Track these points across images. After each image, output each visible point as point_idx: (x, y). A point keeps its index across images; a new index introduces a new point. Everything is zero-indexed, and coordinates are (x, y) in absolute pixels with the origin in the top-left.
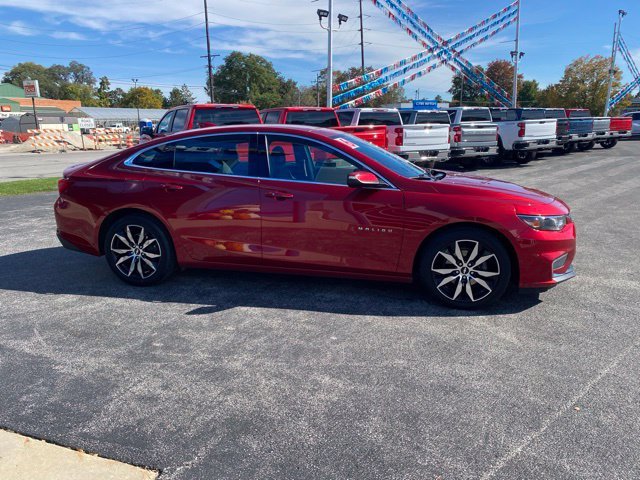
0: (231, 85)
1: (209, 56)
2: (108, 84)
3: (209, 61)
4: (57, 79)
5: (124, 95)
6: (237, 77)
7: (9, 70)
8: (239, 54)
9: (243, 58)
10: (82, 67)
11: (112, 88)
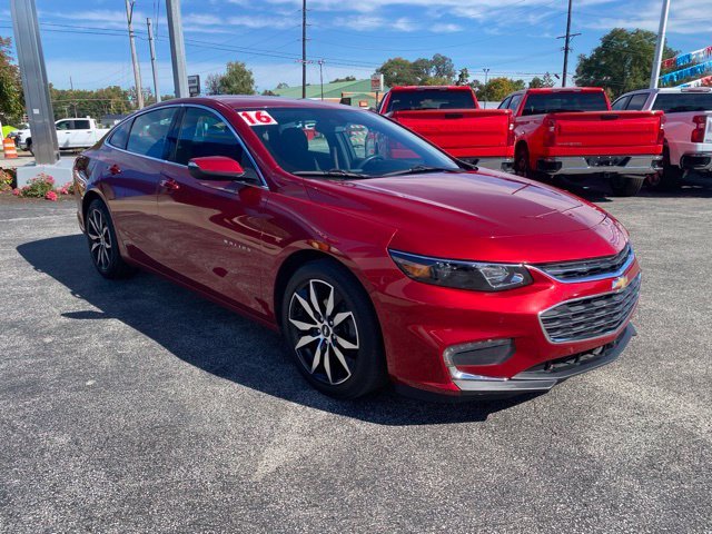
0: (604, 70)
1: (567, 36)
2: (467, 76)
3: (567, 41)
4: (419, 73)
5: (480, 87)
6: (615, 60)
7: (380, 66)
8: (622, 31)
9: (627, 36)
10: (444, 59)
11: (470, 80)
